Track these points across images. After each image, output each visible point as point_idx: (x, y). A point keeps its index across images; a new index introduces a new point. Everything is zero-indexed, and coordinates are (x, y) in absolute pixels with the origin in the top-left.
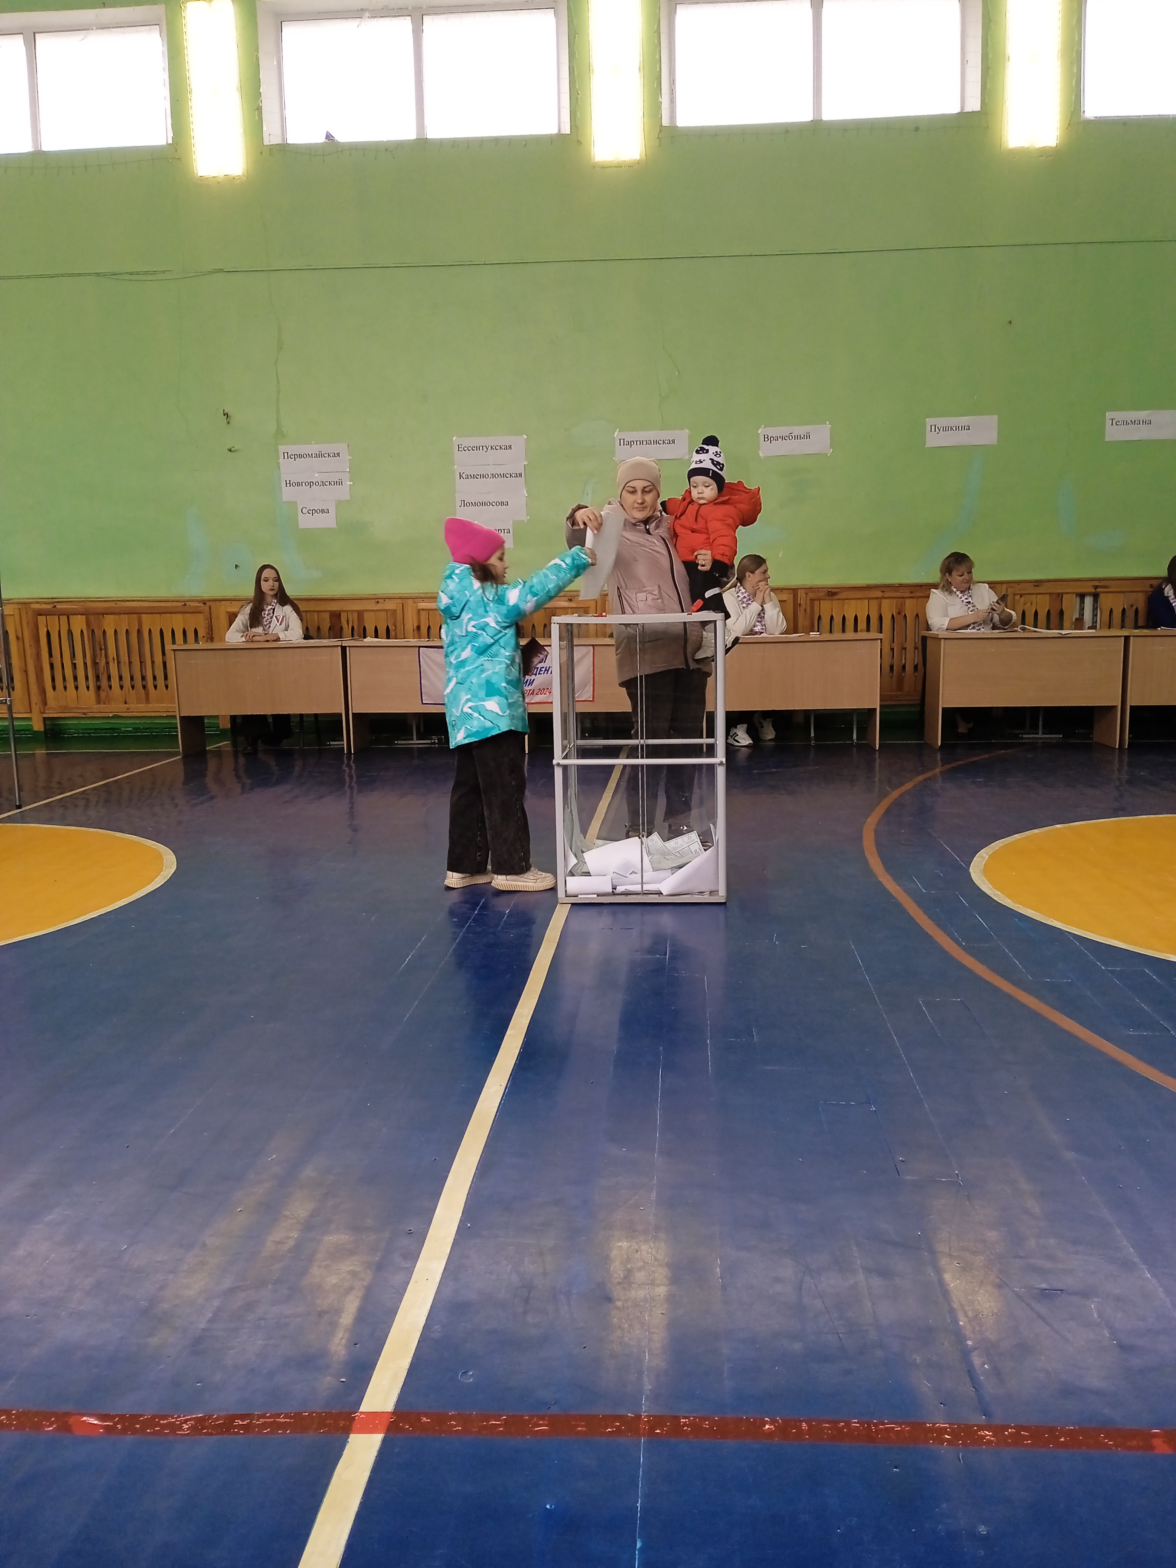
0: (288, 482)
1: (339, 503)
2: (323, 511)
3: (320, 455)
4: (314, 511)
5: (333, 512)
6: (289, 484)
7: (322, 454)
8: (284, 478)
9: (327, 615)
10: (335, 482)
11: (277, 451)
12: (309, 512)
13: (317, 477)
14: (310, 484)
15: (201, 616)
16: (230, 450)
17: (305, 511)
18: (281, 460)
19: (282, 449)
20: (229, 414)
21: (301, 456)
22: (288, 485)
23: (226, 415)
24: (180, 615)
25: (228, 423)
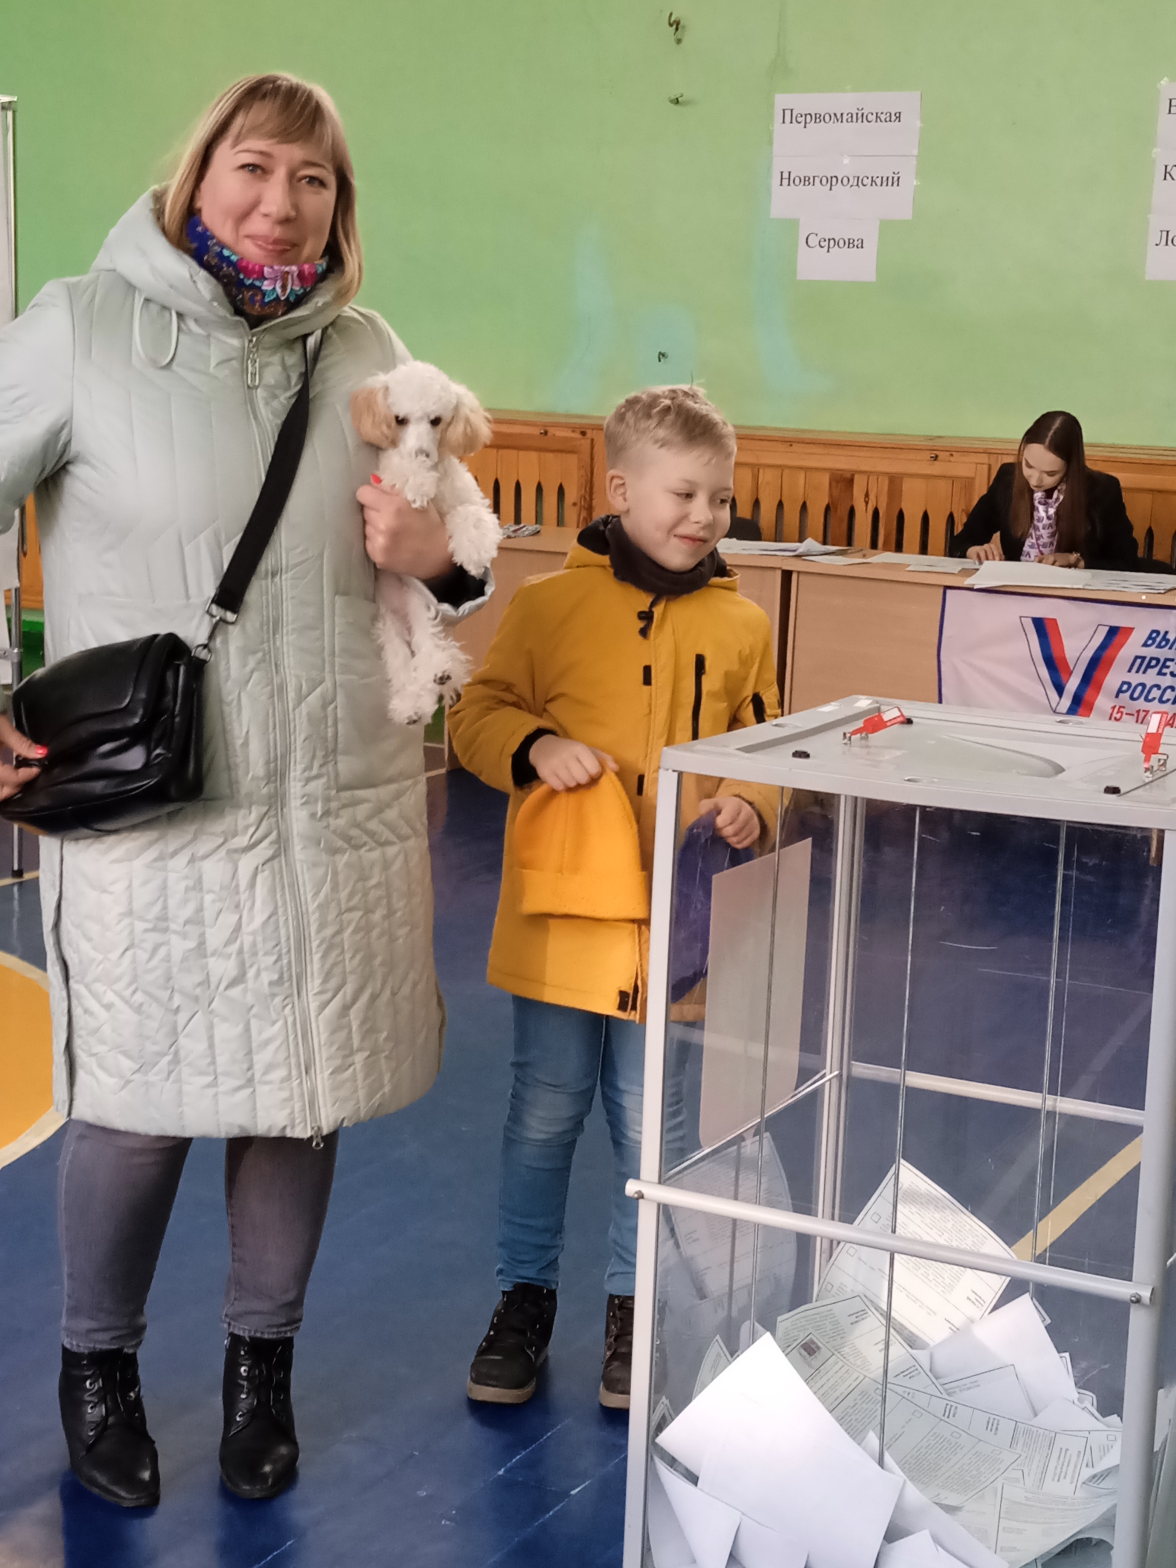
0: (786, 175)
1: (887, 227)
2: (850, 243)
3: (860, 117)
4: (830, 243)
5: (872, 245)
6: (787, 179)
7: (863, 115)
8: (779, 165)
9: (825, 479)
10: (885, 179)
11: (771, 105)
12: (823, 244)
13: (846, 166)
14: (832, 181)
15: (573, 459)
16: (676, 102)
17: (813, 241)
18: (777, 125)
19: (782, 100)
20: (682, 23)
21: (818, 118)
22: (785, 182)
23: (676, 25)
24: (533, 455)
25: (679, 41)
